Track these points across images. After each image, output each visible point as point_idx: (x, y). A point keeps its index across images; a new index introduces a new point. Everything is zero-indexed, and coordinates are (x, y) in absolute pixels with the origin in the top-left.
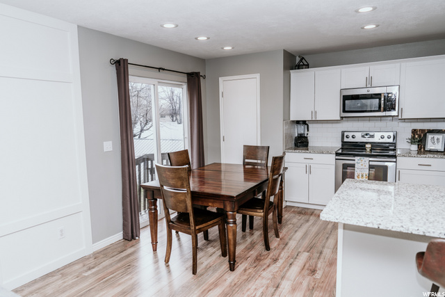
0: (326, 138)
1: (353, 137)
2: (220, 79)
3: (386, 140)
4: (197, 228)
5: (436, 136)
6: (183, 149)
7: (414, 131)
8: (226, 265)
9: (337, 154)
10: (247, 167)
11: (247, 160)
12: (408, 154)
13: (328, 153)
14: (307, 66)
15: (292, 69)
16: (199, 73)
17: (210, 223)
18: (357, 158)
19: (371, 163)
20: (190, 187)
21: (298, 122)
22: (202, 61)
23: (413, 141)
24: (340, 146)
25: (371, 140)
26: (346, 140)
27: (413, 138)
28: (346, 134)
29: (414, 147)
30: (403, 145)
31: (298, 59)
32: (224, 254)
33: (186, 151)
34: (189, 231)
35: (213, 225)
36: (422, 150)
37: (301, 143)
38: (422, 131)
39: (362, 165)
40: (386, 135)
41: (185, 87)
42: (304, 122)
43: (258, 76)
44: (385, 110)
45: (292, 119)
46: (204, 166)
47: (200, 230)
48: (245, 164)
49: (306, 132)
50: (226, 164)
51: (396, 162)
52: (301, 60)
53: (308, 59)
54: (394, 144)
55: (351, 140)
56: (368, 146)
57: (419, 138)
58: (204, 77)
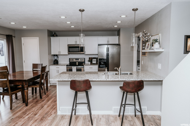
0: (64, 61)
1: (73, 60)
2: (22, 38)
3: (82, 61)
4: (12, 93)
5: (95, 60)
6: (5, 66)
7: (89, 58)
8: (24, 105)
9: (67, 66)
10: (34, 72)
11: (34, 69)
12: (88, 65)
13: (64, 65)
14: (57, 36)
15: (52, 36)
16: (12, 35)
17: (17, 91)
18: (73, 67)
19: (77, 68)
20: (8, 78)
21: (54, 55)
22: (14, 30)
23: (89, 61)
24: (69, 63)
25: (78, 61)
26: (70, 61)
27: (89, 60)
28: (70, 59)
29: (90, 63)
30: (87, 62)
31: (54, 33)
32: (24, 102)
33: (6, 67)
34: (8, 94)
35: (19, 92)
36: (92, 64)
37: (56, 62)
38: (91, 58)
39: (74, 68)
40: (82, 59)
41: (5, 40)
42: (57, 55)
43: (38, 38)
44: (81, 52)
45: (52, 54)
46: (15, 72)
47: (13, 94)
48: (33, 71)
49: (57, 59)
50: (26, 71)
51: (84, 67)
52: (54, 34)
53: (57, 33)
54: (84, 62)
55: (72, 61)
56: (77, 63)
57: (91, 60)
58: (15, 37)
